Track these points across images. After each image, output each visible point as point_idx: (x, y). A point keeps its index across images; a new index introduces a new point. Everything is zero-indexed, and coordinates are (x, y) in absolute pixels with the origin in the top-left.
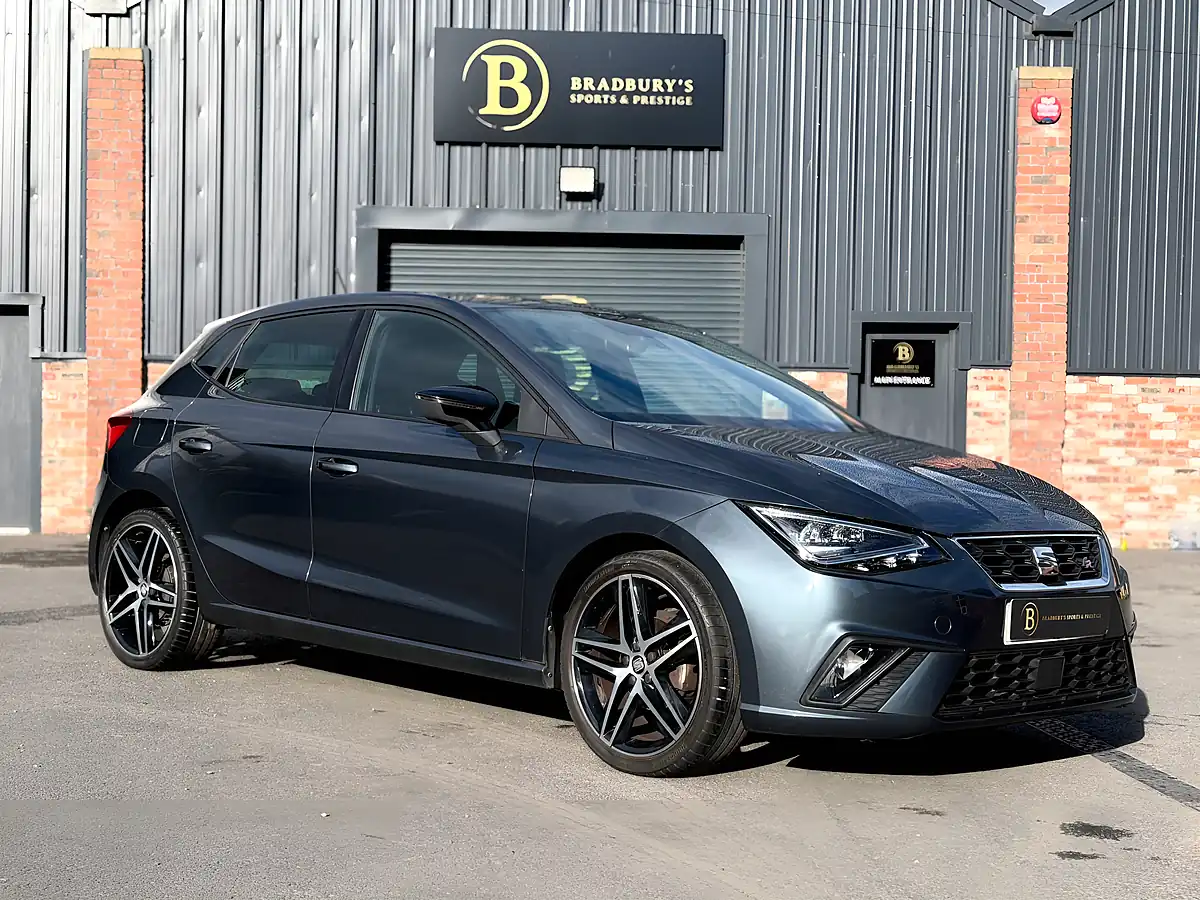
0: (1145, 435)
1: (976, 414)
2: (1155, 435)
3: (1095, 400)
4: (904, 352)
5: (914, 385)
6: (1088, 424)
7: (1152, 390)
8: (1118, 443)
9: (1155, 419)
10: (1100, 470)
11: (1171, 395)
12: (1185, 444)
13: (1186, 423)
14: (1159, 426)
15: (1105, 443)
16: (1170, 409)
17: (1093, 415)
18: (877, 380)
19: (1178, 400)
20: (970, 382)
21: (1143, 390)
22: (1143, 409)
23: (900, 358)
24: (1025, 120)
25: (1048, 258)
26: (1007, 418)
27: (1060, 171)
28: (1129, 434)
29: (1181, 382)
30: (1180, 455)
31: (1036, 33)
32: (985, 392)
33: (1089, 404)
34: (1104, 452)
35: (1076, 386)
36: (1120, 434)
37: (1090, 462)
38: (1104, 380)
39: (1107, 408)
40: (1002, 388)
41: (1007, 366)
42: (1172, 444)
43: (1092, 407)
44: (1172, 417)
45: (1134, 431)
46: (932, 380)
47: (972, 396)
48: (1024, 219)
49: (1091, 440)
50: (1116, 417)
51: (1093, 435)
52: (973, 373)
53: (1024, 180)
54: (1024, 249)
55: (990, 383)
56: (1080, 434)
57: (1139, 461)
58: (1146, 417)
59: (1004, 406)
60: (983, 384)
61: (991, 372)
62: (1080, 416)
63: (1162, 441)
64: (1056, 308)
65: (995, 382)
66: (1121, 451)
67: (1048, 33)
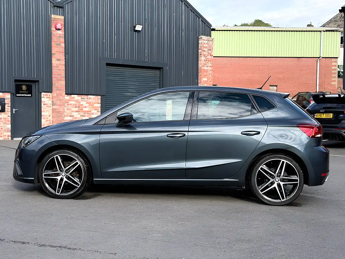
0: (82, 109)
1: (44, 104)
2: (84, 109)
3: (71, 101)
4: (24, 88)
5: (27, 96)
6: (69, 107)
7: (83, 98)
8: (76, 111)
9: (84, 105)
10: (72, 118)
11: (87, 100)
12: (90, 111)
13: (91, 107)
14: (85, 107)
15: (73, 111)
16: (87, 103)
17: (71, 104)
18: (17, 95)
19: (89, 101)
20: (42, 96)
21: (82, 98)
22: (81, 103)
23: (23, 89)
24: (53, 29)
25: (60, 65)
26: (51, 105)
27: (62, 42)
28: (79, 109)
29: (90, 96)
30: (90, 114)
31: (55, 6)
32: (46, 99)
33: (70, 102)
34: (74, 114)
35: (67, 97)
36: (77, 109)
37: (70, 116)
38: (73, 96)
39: (74, 103)
40: (50, 98)
41: (51, 92)
42: (88, 111)
43: (71, 102)
44: (88, 105)
45: (80, 108)
46: (32, 95)
47: (43, 99)
48: (54, 54)
49: (70, 111)
50: (76, 105)
51: (71, 109)
52: (43, 93)
53: (53, 44)
54: (54, 62)
55: (47, 96)
56: (68, 109)
57: (81, 116)
58: (82, 105)
59: (51, 102)
60: (45, 97)
61: (47, 93)
62: (68, 105)
63: (86, 111)
64: (62, 77)
65: (48, 96)
66: (77, 113)
67: (57, 7)
